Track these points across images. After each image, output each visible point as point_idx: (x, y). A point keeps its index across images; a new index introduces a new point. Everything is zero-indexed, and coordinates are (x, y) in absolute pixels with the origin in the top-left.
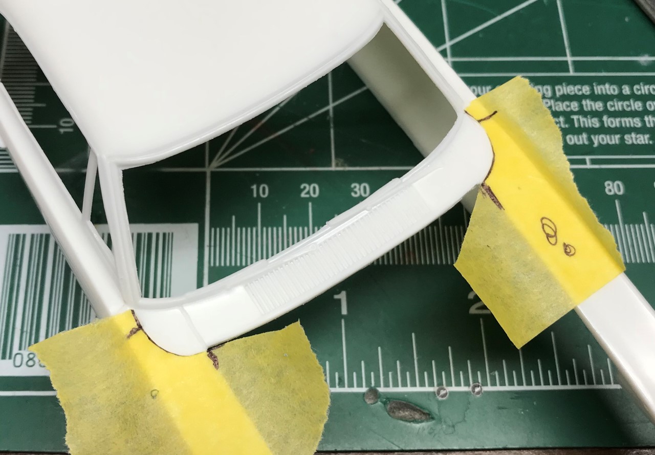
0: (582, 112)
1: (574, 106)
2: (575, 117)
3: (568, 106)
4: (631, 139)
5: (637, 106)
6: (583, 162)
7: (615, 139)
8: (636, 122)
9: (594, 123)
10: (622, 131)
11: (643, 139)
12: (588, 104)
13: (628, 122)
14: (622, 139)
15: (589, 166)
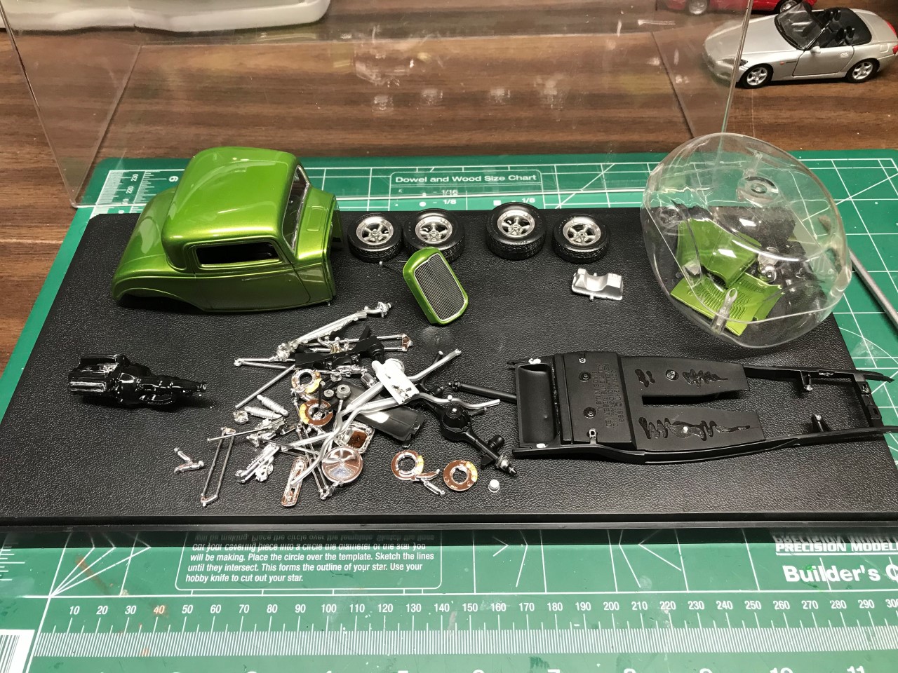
0: (269, 562)
1: (266, 557)
2: (264, 565)
3: (262, 558)
4: (290, 578)
5: (301, 557)
6: (260, 592)
7: (282, 579)
8: (298, 568)
9: (274, 568)
10: (288, 573)
11: (298, 578)
12: (273, 557)
13: (292, 567)
14: (286, 578)
15: (262, 595)
